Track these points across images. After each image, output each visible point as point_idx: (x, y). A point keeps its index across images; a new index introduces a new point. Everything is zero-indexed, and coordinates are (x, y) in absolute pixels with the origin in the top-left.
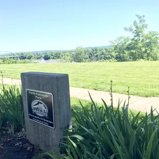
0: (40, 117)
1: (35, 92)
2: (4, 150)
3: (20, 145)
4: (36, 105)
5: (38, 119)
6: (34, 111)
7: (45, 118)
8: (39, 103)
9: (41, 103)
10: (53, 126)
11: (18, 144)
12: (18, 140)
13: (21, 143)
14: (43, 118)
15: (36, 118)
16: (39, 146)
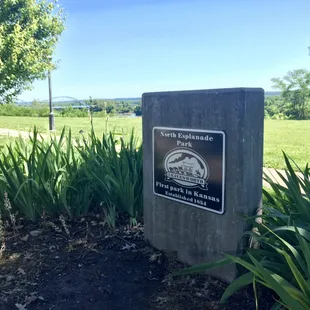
0: (185, 188)
1: (177, 132)
2: (102, 256)
3: (132, 248)
4: (177, 161)
5: (179, 193)
6: (169, 175)
7: (197, 190)
8: (185, 156)
9: (190, 156)
10: (219, 209)
11: (127, 246)
12: (126, 239)
13: (134, 245)
14: (192, 189)
15: (174, 192)
16: (175, 253)
